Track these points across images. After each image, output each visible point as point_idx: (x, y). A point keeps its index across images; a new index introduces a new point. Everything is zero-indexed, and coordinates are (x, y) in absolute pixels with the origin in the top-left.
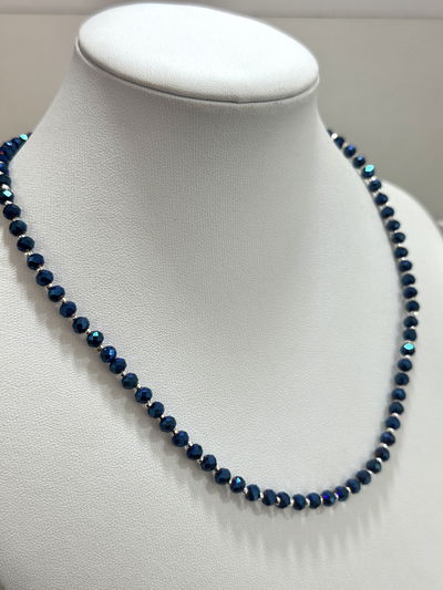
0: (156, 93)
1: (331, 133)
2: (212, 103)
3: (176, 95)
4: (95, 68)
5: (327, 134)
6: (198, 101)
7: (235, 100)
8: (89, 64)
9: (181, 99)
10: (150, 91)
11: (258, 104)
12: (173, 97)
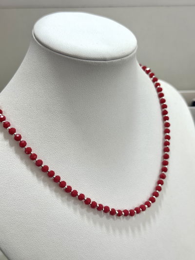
0: (71, 58)
1: (141, 65)
2: (96, 61)
3: (80, 59)
4: (43, 47)
5: (139, 66)
6: (90, 61)
7: (105, 60)
8: (41, 45)
9: (82, 60)
10: (68, 57)
11: (115, 60)
12: (79, 60)
